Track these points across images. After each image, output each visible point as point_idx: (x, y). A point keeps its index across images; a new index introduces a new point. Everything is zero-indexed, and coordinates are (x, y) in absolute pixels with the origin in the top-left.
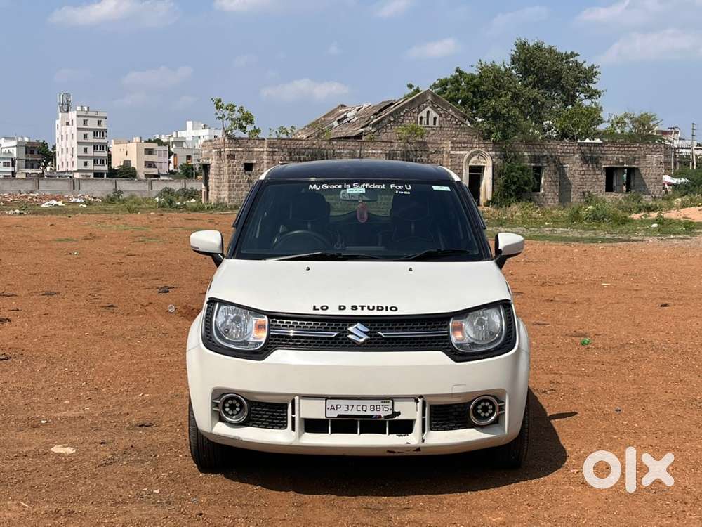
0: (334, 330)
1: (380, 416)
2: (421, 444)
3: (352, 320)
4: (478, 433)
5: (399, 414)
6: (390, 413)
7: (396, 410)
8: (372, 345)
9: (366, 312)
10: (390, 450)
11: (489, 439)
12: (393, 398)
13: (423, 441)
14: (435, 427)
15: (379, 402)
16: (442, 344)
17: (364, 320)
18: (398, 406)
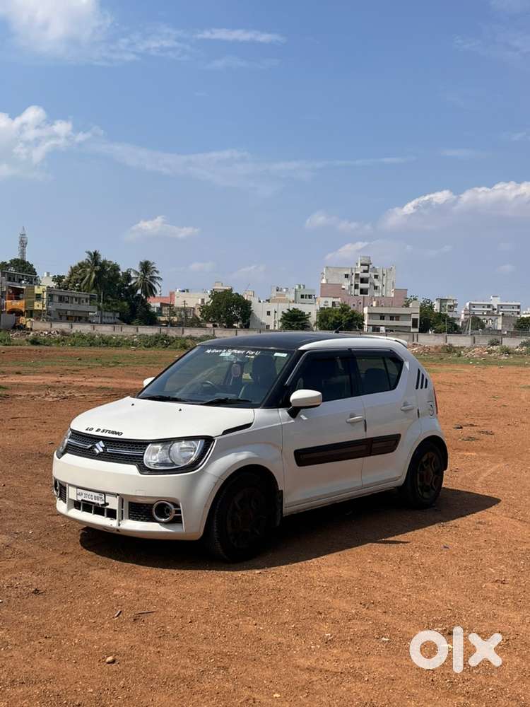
0: (88, 443)
1: (98, 504)
2: (118, 528)
3: (98, 439)
4: (160, 526)
5: (108, 504)
6: (103, 503)
7: (107, 502)
8: (103, 457)
9: (107, 435)
10: (105, 527)
11: (167, 532)
12: (105, 493)
13: (119, 525)
14: (132, 517)
15: (97, 495)
16: (138, 461)
17: (105, 440)
18: (109, 499)
